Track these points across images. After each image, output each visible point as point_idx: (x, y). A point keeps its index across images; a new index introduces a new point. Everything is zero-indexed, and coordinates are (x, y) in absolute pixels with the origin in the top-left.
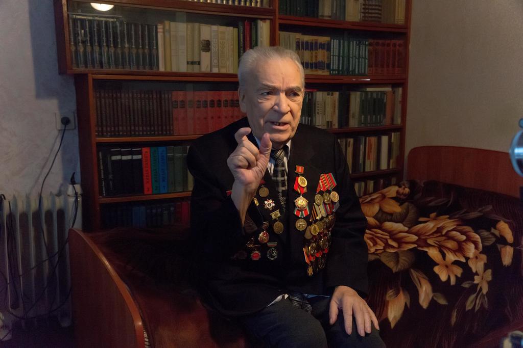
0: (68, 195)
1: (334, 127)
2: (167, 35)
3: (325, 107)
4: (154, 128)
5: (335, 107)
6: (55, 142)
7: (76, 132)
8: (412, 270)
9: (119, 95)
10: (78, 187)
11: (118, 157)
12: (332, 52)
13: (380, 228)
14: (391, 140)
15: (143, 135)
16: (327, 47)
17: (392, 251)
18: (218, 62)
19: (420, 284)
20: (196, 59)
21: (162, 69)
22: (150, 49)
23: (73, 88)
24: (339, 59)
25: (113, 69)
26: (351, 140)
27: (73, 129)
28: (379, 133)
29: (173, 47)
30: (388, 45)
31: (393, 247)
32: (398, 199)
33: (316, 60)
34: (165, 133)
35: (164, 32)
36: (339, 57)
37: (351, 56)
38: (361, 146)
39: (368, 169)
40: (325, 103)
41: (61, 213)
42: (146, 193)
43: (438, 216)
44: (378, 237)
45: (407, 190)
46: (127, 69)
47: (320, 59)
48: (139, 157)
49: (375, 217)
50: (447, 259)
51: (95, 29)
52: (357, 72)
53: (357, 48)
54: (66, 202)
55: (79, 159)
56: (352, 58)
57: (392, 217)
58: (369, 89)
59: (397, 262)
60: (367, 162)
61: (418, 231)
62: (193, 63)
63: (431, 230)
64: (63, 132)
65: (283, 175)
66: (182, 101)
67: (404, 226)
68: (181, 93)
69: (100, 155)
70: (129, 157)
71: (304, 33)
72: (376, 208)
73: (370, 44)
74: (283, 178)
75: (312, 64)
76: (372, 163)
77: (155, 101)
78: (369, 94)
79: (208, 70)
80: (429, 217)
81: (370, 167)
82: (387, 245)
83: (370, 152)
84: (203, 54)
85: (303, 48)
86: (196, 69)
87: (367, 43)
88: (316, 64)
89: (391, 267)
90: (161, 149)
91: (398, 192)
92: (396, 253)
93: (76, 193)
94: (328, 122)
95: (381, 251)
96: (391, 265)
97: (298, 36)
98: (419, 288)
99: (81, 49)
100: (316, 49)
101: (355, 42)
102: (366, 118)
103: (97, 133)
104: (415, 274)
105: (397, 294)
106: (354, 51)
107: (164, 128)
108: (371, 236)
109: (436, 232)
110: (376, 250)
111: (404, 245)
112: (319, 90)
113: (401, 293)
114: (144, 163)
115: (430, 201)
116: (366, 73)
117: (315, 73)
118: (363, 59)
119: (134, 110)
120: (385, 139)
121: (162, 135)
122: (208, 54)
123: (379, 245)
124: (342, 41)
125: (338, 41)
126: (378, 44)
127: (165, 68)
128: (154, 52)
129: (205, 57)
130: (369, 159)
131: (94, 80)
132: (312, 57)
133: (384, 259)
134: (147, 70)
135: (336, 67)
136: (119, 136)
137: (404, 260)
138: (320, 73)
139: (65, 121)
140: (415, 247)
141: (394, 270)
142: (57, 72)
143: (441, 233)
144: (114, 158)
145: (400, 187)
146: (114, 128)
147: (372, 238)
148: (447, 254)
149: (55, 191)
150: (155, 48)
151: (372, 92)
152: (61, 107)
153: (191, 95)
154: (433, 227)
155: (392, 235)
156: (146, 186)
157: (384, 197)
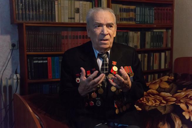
0: (14, 79)
1: (138, 48)
2: (59, 6)
3: (134, 39)
4: (53, 48)
5: (138, 39)
6: (9, 55)
7: (18, 50)
8: (172, 114)
9: (37, 33)
10: (18, 75)
11: (37, 62)
12: (137, 13)
13: (159, 95)
14: (166, 55)
15: (48, 51)
16: (134, 11)
17: (163, 105)
18: (83, 18)
19: (176, 120)
20: (73, 17)
21: (57, 21)
22: (52, 12)
23: (17, 30)
24: (140, 17)
25: (34, 21)
26: (147, 55)
27: (17, 49)
28: (160, 51)
29: (62, 11)
30: (164, 10)
31: (164, 103)
32: (168, 82)
33: (129, 17)
34: (58, 50)
35: (58, 5)
36: (140, 15)
37: (146, 15)
38: (151, 58)
39: (155, 68)
40: (133, 37)
41: (11, 87)
42: (49, 78)
43: (187, 89)
44: (157, 99)
45: (173, 78)
46: (41, 21)
47: (131, 16)
48: (46, 61)
49: (157, 90)
50: (189, 109)
51: (27, 3)
52: (149, 22)
53: (149, 11)
54: (13, 82)
55: (19, 62)
56: (147, 16)
57: (165, 90)
58: (154, 30)
59: (165, 110)
60: (155, 65)
61: (177, 96)
62: (71, 18)
63: (183, 96)
64: (12, 50)
65: (106, 66)
66: (66, 36)
67: (170, 94)
68: (66, 32)
69: (28, 60)
70: (42, 62)
71: (123, 5)
72: (157, 86)
73: (155, 9)
74: (106, 67)
75: (127, 19)
76: (157, 66)
77: (54, 36)
78: (155, 33)
79: (78, 22)
80: (182, 90)
81: (156, 67)
82: (161, 103)
83: (156, 60)
84: (76, 14)
85: (123, 11)
86: (73, 21)
87: (153, 9)
88: (129, 19)
89: (162, 112)
90: (56, 58)
91: (168, 79)
92: (165, 106)
93: (17, 78)
94: (135, 46)
95: (158, 105)
96: (162, 111)
97: (121, 6)
98: (175, 122)
99: (21, 12)
100: (129, 12)
101: (148, 8)
102: (153, 44)
103: (27, 50)
104: (173, 115)
105: (164, 124)
106: (147, 12)
107: (58, 48)
108: (154, 98)
109: (185, 97)
110: (156, 105)
111: (169, 102)
112: (131, 31)
113: (166, 124)
114: (48, 64)
115: (184, 83)
116: (153, 23)
117: (129, 23)
118: (152, 16)
119: (44, 40)
120: (163, 54)
121: (57, 51)
122: (78, 14)
123: (158, 102)
124: (141, 8)
125: (139, 8)
126: (159, 9)
127: (59, 21)
128: (54, 13)
129: (77, 16)
130: (155, 63)
131: (26, 26)
132: (127, 15)
133: (159, 109)
134: (50, 22)
135: (139, 20)
136: (37, 52)
137: (168, 109)
138: (131, 23)
139: (13, 45)
140: (174, 104)
141: (163, 113)
142: (10, 23)
143: (188, 97)
144: (35, 62)
145: (169, 76)
146: (35, 48)
147: (154, 99)
148: (189, 107)
149: (8, 78)
150: (54, 11)
151: (156, 32)
152: (11, 39)
153: (70, 33)
154: (184, 95)
155: (164, 98)
156: (49, 75)
157: (161, 81)
